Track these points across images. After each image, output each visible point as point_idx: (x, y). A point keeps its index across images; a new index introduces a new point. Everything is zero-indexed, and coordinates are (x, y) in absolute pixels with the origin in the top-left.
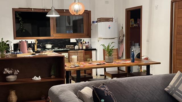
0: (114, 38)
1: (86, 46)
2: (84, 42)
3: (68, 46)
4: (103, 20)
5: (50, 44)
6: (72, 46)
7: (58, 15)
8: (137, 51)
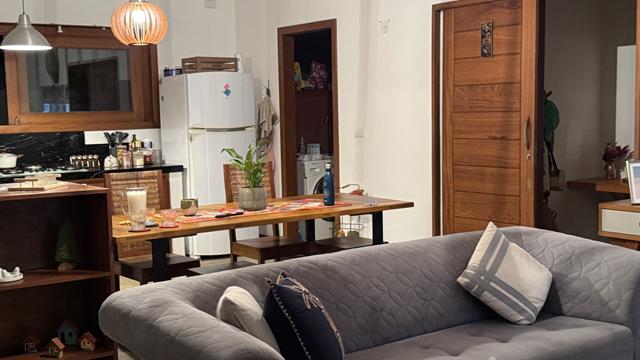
0: (243, 129)
1: (145, 157)
2: (138, 145)
3: (77, 159)
4: (204, 66)
5: (7, 152)
6: (93, 159)
7: (46, 45)
8: (317, 170)
